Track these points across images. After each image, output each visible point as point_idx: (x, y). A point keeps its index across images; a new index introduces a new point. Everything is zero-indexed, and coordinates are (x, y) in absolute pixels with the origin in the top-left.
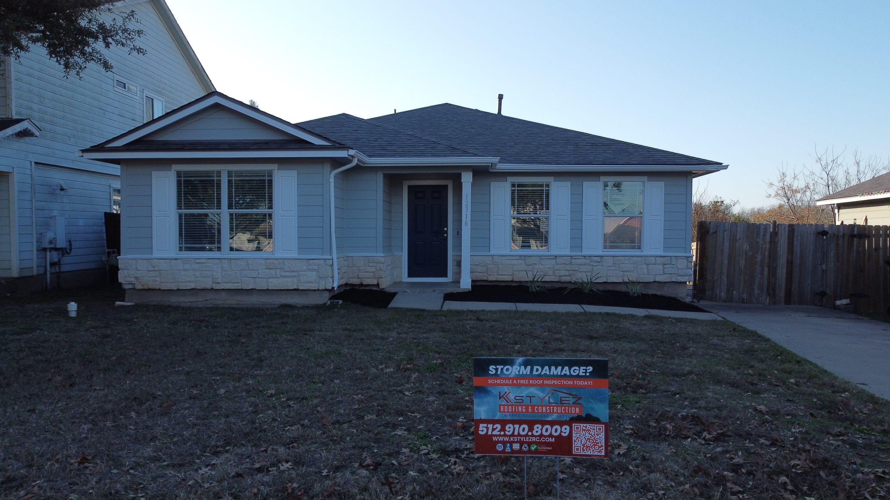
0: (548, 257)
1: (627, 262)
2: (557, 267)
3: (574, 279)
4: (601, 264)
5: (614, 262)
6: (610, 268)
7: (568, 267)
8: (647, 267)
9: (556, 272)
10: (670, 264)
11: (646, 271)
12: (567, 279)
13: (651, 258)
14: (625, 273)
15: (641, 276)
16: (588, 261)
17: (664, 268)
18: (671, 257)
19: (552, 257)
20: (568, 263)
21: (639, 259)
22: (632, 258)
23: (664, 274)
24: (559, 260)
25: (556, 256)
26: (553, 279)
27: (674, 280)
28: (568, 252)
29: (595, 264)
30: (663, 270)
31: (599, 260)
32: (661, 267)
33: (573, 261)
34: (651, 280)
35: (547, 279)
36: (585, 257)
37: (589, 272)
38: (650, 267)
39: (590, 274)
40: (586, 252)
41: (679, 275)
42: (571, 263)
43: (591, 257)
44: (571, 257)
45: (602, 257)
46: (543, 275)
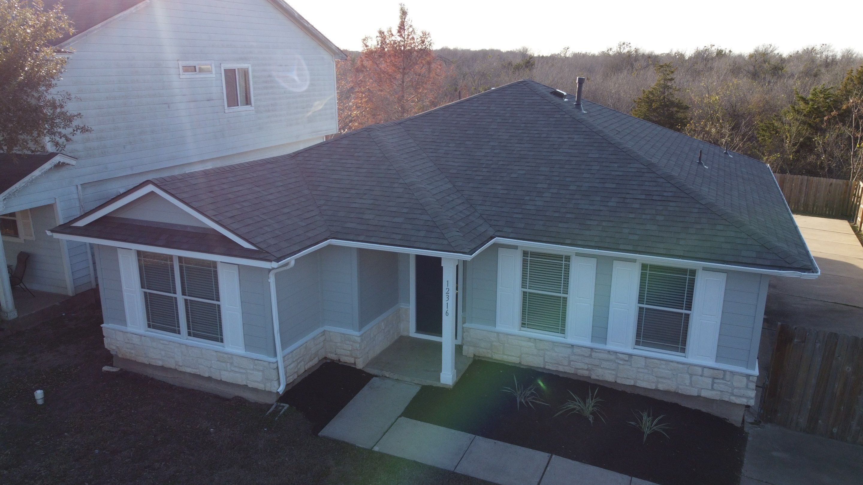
0: (563, 345)
1: (664, 367)
2: (573, 358)
3: (594, 377)
4: (629, 363)
5: (646, 363)
6: (640, 370)
7: (587, 360)
8: (691, 378)
9: (572, 363)
10: (723, 379)
11: (687, 382)
12: (586, 373)
13: (696, 368)
14: (660, 380)
15: (680, 387)
16: (612, 357)
17: (713, 383)
18: (725, 371)
19: (568, 346)
20: (587, 355)
21: (681, 366)
22: (671, 364)
23: (713, 389)
24: (576, 350)
25: (573, 346)
26: (568, 369)
27: (727, 399)
28: (587, 343)
29: (621, 362)
30: (712, 385)
31: (627, 359)
32: (710, 381)
33: (594, 354)
34: (695, 394)
35: (561, 369)
36: (609, 352)
37: (613, 370)
38: (694, 378)
39: (613, 372)
40: (611, 346)
41: (732, 394)
42: (590, 356)
43: (616, 353)
44: (592, 349)
45: (630, 355)
46: (556, 364)
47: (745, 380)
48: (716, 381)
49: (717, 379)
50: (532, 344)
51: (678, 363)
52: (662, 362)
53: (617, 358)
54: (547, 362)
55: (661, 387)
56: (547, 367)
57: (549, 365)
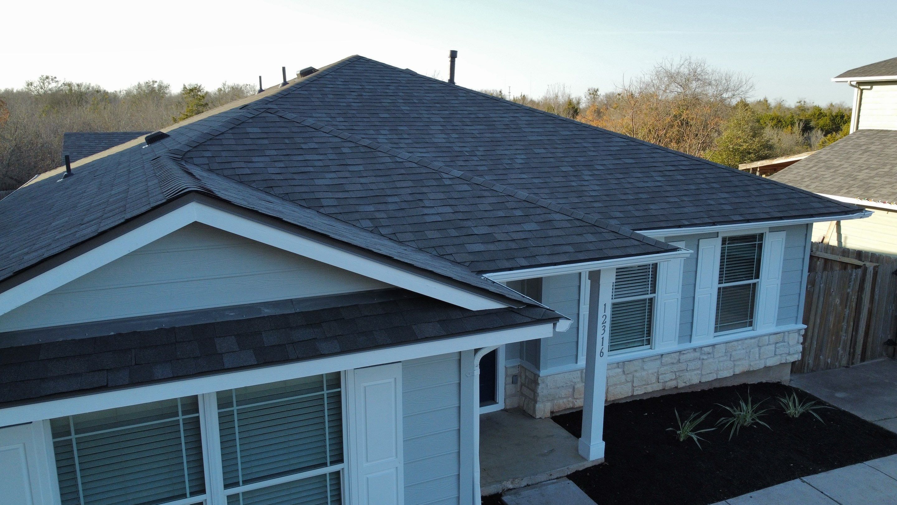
0: (652, 358)
1: (740, 347)
2: (662, 370)
3: (681, 385)
4: (712, 355)
5: (726, 349)
6: (721, 359)
7: (675, 368)
8: (760, 350)
9: (660, 377)
10: (782, 341)
11: (757, 356)
12: (673, 384)
13: (765, 337)
14: (736, 363)
15: (752, 363)
16: (697, 354)
17: (776, 348)
18: (784, 333)
19: (657, 357)
20: (675, 361)
21: (753, 341)
22: (746, 341)
23: (775, 355)
24: (665, 359)
25: (662, 355)
26: (657, 387)
27: (784, 362)
28: (674, 346)
29: (705, 357)
30: (775, 351)
31: (710, 351)
32: (773, 347)
33: (683, 358)
34: (762, 366)
35: (650, 389)
36: (695, 350)
37: (698, 369)
38: (763, 350)
39: (699, 372)
40: (697, 342)
41: (789, 354)
42: (679, 361)
43: (701, 348)
44: (680, 352)
45: (713, 346)
46: (644, 385)
47: (796, 335)
48: (778, 345)
49: (778, 343)
50: (620, 370)
51: (751, 338)
52: (740, 342)
53: (701, 354)
54: (635, 387)
55: (738, 371)
56: (635, 394)
57: (637, 390)
